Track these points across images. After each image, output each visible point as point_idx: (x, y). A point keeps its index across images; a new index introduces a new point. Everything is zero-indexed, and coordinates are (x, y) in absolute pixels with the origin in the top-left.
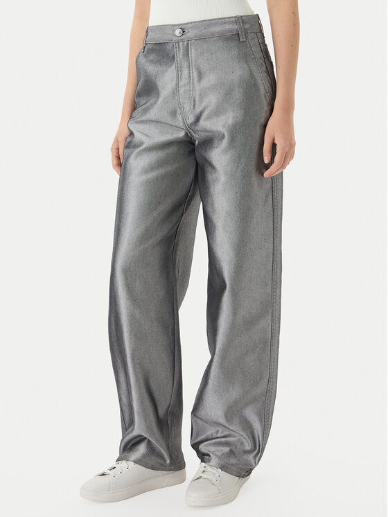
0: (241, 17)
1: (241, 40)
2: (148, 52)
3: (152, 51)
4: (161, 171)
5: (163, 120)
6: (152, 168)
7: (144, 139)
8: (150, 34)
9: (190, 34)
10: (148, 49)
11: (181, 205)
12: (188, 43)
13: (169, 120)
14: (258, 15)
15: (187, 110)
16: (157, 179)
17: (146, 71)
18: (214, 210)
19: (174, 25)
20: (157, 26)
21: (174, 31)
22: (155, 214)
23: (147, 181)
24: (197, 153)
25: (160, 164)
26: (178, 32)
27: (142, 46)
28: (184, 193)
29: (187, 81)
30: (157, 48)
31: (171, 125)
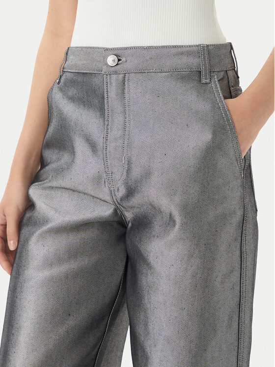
0: (208, 46)
1: (204, 81)
2: (65, 84)
3: (72, 83)
4: (74, 265)
5: (81, 188)
6: (59, 260)
7: (51, 214)
8: (71, 57)
9: (129, 64)
10: (66, 79)
11: (102, 318)
12: (124, 78)
13: (90, 190)
14: (230, 44)
15: (118, 177)
16: (67, 277)
17: (60, 113)
18: (147, 333)
19: (107, 49)
20: (82, 48)
21: (105, 58)
22: (62, 330)
23: (51, 280)
24: (128, 242)
25: (72, 254)
26: (111, 60)
27: (58, 75)
28: (107, 300)
29: (120, 133)
30: (80, 79)
31: (93, 197)
